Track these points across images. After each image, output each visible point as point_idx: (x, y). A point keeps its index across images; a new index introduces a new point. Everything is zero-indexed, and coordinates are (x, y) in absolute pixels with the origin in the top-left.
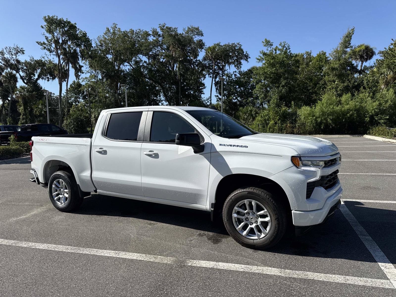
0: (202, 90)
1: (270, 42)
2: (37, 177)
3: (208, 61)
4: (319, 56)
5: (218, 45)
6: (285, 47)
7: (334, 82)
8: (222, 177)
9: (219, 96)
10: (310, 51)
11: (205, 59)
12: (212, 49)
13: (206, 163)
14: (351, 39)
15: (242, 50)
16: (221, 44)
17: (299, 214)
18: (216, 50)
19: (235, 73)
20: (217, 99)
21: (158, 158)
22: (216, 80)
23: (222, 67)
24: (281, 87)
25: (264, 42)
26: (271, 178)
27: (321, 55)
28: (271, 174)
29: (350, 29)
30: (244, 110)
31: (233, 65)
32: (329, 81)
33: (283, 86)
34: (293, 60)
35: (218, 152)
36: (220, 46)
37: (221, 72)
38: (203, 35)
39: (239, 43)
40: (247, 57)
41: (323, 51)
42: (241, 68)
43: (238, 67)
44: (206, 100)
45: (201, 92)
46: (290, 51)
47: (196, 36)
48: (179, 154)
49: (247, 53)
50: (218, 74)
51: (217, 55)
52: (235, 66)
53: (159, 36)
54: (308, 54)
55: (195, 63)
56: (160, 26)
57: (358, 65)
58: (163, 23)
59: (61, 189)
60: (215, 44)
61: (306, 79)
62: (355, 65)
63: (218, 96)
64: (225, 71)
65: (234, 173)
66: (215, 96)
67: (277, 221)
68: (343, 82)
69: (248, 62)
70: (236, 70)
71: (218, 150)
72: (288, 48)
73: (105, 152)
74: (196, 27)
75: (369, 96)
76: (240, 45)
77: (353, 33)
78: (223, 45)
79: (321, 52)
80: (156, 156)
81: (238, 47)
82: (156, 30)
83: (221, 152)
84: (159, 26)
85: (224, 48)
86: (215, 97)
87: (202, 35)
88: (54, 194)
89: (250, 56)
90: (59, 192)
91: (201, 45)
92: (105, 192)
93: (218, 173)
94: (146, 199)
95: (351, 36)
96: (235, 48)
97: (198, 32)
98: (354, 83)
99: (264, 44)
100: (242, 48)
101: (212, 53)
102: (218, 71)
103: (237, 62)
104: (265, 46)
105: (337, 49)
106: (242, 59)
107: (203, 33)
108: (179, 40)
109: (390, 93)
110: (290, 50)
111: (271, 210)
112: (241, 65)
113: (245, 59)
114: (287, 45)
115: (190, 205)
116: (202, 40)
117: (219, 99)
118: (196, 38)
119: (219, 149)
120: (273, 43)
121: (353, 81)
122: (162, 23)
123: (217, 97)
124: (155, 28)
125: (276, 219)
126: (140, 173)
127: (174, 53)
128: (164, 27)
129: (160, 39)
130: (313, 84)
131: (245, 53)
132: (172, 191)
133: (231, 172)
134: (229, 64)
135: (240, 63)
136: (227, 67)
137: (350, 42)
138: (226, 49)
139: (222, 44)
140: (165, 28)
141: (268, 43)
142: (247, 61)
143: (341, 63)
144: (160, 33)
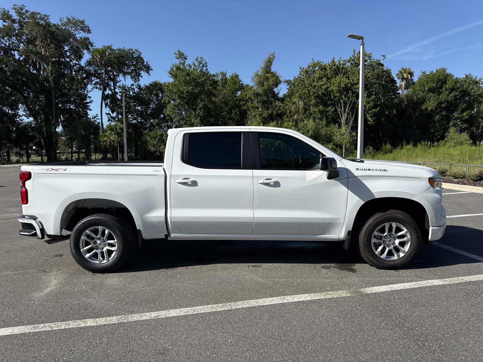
0: (88, 105)
1: (184, 55)
2: (41, 227)
3: (94, 67)
4: (232, 78)
5: (109, 48)
6: (202, 63)
7: (258, 108)
8: (363, 202)
9: (111, 114)
10: (225, 72)
11: (89, 63)
12: (102, 53)
13: (343, 189)
14: (272, 64)
15: (142, 59)
16: (112, 48)
17: (437, 229)
18: (107, 54)
19: (133, 87)
20: (108, 117)
21: (280, 186)
22: (105, 93)
23: (114, 77)
24: (199, 110)
25: (177, 53)
26: (415, 199)
27: (233, 78)
28: (414, 195)
29: (271, 55)
30: (152, 133)
31: (129, 77)
32: (252, 108)
33: (200, 109)
34: (212, 80)
35: (356, 177)
36: (111, 49)
37: (112, 84)
38: (91, 32)
39: (137, 50)
40: (148, 69)
41: (235, 73)
42: (139, 81)
43: (135, 79)
44: (92, 118)
45: (85, 107)
46: (207, 69)
47: (81, 31)
48: (307, 181)
49: (148, 63)
50: (108, 85)
51: (109, 60)
52: (132, 78)
53: (14, 21)
54: (223, 75)
55: (73, 67)
56: (15, 7)
57: (279, 92)
58: (21, 5)
59: (96, 242)
60: (104, 47)
61: (222, 102)
62: (276, 92)
63: (109, 114)
64: (117, 82)
65: (376, 197)
66: (106, 113)
67: (418, 238)
68: (268, 109)
69: (149, 75)
70: (133, 82)
71: (356, 175)
72: (205, 65)
73: (194, 183)
74: (81, 19)
75: (292, 125)
76: (139, 52)
77: (274, 59)
78: (116, 49)
79: (234, 74)
80: (277, 184)
81: (137, 54)
82: (9, 12)
83: (360, 176)
84: (13, 7)
85: (118, 53)
86: (106, 115)
87: (89, 31)
88: (83, 249)
89: (152, 68)
90: (94, 246)
91: (86, 44)
92: (187, 235)
93: (358, 198)
94: (253, 236)
95: (272, 62)
96: (132, 55)
97: (82, 27)
98: (278, 111)
99: (176, 56)
100: (142, 56)
101: (101, 57)
102: (108, 82)
103: (136, 72)
104: (177, 58)
105: (258, 73)
106: (142, 69)
107: (90, 29)
108: (52, 33)
109: (311, 123)
110: (207, 67)
111: (412, 229)
112: (140, 77)
113: (146, 71)
114: (204, 62)
115: (316, 237)
116: (88, 39)
117: (111, 118)
118: (80, 35)
119: (356, 173)
120: (187, 56)
121: (277, 109)
122: (19, 4)
123: (109, 116)
124: (6, 9)
125: (417, 237)
126: (252, 206)
127: (43, 50)
128: (22, 10)
129: (16, 26)
130: (228, 109)
131: (145, 64)
132: (297, 223)
133: (374, 196)
134: (125, 74)
135: (139, 75)
136: (121, 77)
137: (271, 68)
138: (121, 54)
139: (115, 47)
140: (23, 12)
141: (181, 56)
142: (148, 73)
143: (265, 89)
144: (15, 16)
